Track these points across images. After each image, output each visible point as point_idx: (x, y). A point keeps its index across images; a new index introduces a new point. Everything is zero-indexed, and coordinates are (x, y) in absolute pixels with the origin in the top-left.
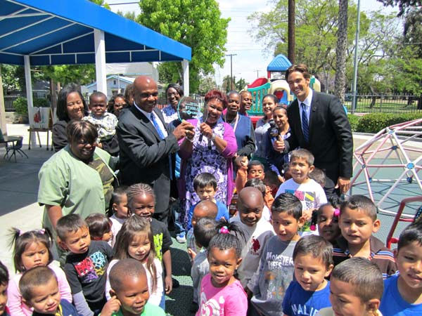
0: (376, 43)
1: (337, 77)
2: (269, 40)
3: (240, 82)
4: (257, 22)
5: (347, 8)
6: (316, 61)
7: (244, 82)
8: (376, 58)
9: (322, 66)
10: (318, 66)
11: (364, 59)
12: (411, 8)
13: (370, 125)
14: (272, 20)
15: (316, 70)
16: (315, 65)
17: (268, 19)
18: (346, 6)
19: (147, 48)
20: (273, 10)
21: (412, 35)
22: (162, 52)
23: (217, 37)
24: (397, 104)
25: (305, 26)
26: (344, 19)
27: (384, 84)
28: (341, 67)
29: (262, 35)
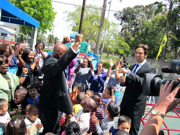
0: (111, 33)
1: (97, 45)
2: (71, 23)
3: (56, 38)
4: (67, 15)
5: (104, 19)
6: (89, 36)
7: (57, 39)
8: (111, 39)
9: (90, 38)
10: (89, 37)
11: (106, 38)
12: (125, 23)
13: (107, 65)
14: (73, 15)
15: (88, 39)
16: (88, 37)
17: (72, 15)
18: (104, 18)
19: (18, 18)
20: (74, 11)
21: (124, 33)
22: (25, 22)
23: (50, 18)
24: (115, 58)
25: (86, 21)
26: (102, 23)
27: (112, 49)
28: (99, 41)
29: (68, 20)
